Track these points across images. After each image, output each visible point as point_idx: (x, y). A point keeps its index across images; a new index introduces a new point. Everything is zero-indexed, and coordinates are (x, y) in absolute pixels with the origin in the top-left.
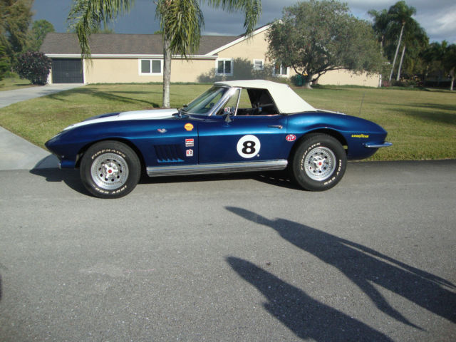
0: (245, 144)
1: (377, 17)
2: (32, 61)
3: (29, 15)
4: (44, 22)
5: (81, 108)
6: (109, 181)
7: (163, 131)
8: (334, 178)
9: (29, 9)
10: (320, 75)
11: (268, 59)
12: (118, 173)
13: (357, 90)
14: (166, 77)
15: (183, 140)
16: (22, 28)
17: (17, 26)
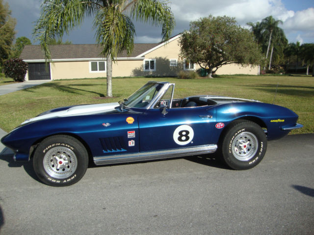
0: (180, 133)
1: (253, 27)
2: (14, 65)
3: (12, 34)
4: (24, 38)
5: (46, 99)
6: (60, 171)
7: (107, 125)
8: (257, 158)
9: (13, 29)
10: (217, 68)
11: (180, 58)
12: (68, 163)
13: (244, 77)
14: (109, 74)
15: (125, 132)
16: (8, 43)
17: (4, 42)
